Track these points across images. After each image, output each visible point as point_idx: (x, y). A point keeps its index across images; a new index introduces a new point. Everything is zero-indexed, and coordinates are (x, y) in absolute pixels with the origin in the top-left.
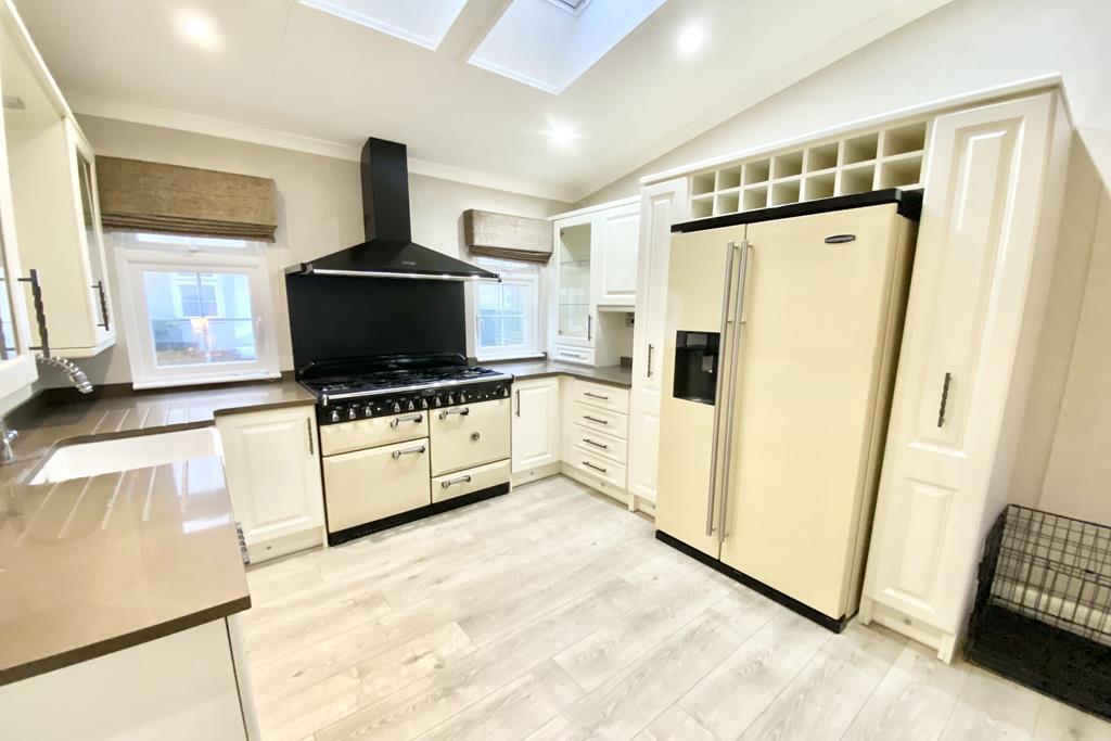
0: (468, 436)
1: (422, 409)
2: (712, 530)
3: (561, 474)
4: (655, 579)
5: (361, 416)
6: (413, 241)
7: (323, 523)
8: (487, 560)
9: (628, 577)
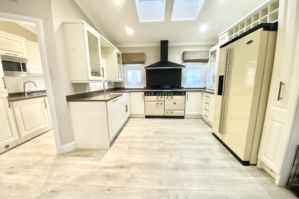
0: (173, 102)
1: (163, 95)
2: (220, 132)
3: (202, 118)
5: (151, 95)
6: (168, 61)
7: (144, 113)
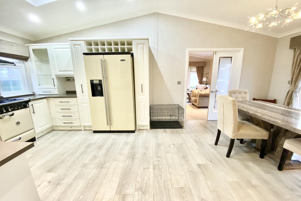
2: (108, 124)
3: (53, 130)
4: (98, 140)
8: (43, 157)
9: (91, 142)
